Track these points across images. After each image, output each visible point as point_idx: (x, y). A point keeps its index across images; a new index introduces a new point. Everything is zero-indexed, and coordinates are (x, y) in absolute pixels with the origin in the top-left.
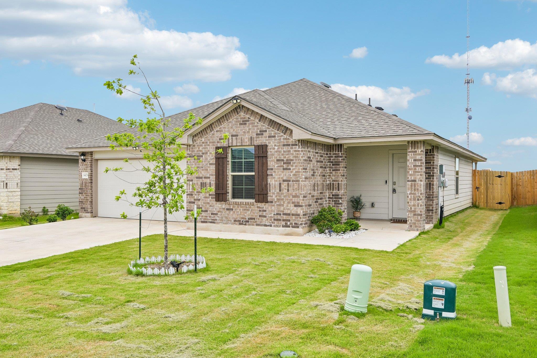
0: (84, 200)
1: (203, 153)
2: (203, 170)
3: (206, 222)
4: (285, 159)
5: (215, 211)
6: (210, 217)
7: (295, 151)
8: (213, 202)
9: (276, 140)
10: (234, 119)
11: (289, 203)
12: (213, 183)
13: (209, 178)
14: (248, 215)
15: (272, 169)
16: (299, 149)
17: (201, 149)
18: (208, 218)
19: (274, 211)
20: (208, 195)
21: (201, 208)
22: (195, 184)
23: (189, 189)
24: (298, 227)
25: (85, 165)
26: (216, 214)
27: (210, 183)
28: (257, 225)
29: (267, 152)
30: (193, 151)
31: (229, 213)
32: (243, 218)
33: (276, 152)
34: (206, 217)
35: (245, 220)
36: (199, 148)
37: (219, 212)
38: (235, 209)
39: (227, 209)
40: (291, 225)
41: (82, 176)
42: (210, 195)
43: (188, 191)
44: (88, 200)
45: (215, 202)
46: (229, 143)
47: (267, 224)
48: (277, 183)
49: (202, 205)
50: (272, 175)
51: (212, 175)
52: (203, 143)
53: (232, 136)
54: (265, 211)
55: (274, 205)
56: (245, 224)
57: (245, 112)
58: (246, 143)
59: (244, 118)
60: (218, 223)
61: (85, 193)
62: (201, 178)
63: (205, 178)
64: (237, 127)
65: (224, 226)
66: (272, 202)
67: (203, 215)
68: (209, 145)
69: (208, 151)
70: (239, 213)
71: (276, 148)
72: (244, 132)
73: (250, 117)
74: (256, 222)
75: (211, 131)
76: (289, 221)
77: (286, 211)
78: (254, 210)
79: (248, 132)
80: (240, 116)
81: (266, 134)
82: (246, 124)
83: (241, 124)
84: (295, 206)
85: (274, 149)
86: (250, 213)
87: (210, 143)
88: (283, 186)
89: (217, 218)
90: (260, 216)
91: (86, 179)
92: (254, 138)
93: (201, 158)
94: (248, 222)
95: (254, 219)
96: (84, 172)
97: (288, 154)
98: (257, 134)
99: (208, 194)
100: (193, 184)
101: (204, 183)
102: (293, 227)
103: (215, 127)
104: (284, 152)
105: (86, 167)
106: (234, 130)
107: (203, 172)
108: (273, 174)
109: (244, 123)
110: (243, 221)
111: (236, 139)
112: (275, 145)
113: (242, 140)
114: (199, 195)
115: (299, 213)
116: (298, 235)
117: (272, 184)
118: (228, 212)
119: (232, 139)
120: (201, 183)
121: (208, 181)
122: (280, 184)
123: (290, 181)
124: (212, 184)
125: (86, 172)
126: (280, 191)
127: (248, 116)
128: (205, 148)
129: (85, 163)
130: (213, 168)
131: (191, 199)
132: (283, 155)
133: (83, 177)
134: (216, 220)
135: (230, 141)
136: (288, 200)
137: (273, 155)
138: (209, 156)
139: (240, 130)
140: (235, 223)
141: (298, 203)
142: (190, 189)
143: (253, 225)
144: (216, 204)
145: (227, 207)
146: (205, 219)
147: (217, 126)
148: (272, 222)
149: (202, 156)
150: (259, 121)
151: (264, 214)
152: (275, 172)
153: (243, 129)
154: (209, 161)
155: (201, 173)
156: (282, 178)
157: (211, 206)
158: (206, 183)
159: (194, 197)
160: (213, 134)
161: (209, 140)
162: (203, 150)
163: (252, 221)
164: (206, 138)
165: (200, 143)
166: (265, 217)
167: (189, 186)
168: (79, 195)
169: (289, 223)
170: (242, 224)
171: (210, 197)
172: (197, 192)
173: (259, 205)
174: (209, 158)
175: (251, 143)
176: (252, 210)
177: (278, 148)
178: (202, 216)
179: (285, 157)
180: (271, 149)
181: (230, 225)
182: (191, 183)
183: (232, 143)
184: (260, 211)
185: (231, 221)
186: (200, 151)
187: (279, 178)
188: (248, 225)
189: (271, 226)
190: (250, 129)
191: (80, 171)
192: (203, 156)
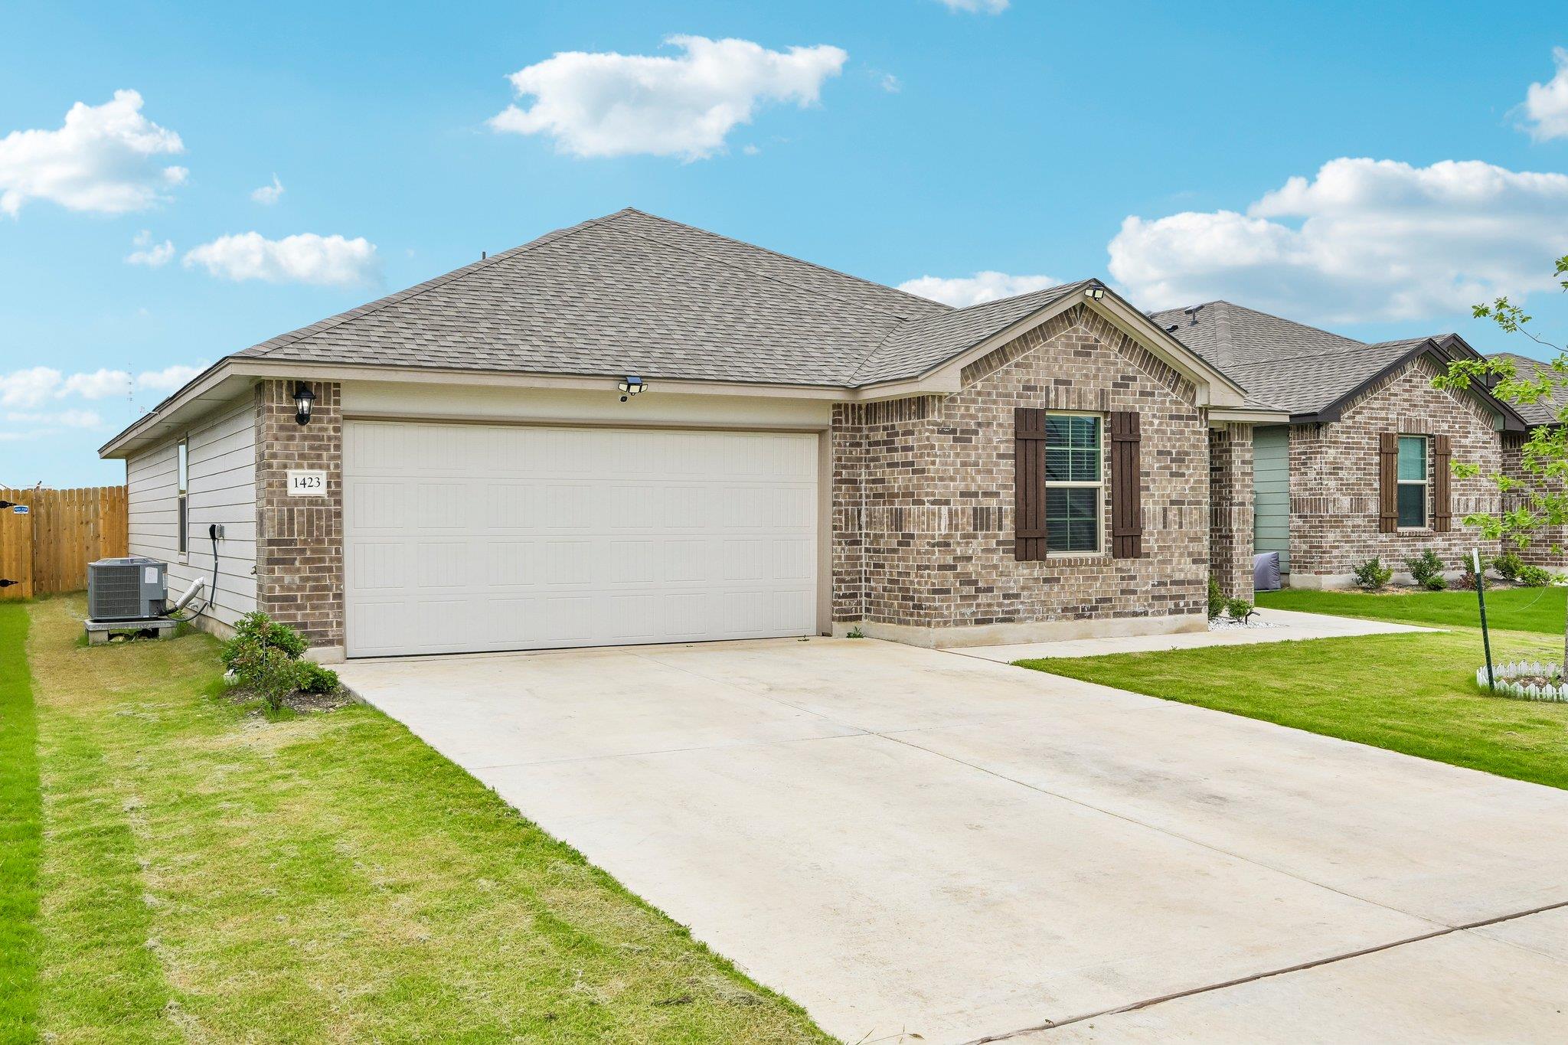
0: (301, 588)
1: (979, 424)
2: (978, 472)
3: (990, 621)
4: (1174, 451)
5: (1013, 588)
6: (1000, 605)
7: (1194, 433)
8: (1010, 562)
9: (1154, 402)
10: (1059, 339)
11: (1181, 555)
12: (1010, 508)
13: (997, 494)
14: (1096, 591)
15: (1147, 474)
16: (1201, 430)
17: (972, 411)
18: (996, 608)
19: (1153, 578)
20: (993, 544)
21: (976, 582)
22: (956, 511)
23: (939, 529)
24: (1199, 611)
25: (304, 438)
26: (1017, 596)
27: (1000, 509)
28: (1117, 615)
29: (1138, 430)
30: (948, 416)
31: (1051, 589)
32: (1084, 601)
33: (1157, 431)
34: (990, 605)
35: (1089, 606)
36: (967, 409)
37: (1023, 588)
38: (1066, 579)
39: (1046, 580)
40: (1185, 608)
41: (285, 485)
42: (999, 543)
43: (937, 533)
44: (326, 588)
45: (1012, 564)
46: (1047, 401)
47: (1137, 610)
48: (1159, 508)
49: (978, 574)
50: (1147, 488)
51: (1005, 487)
52: (979, 393)
53: (1057, 382)
54: (1133, 578)
55: (1151, 563)
56: (1090, 617)
57: (1087, 322)
58: (1091, 403)
59: (1087, 339)
60: (1021, 620)
61: (306, 561)
62: (975, 495)
63: (986, 494)
64: (1068, 360)
65: (1037, 628)
66: (1148, 555)
67: (979, 601)
68: (995, 402)
69: (994, 417)
70: (1074, 588)
71: (1156, 422)
72: (1086, 376)
73: (1100, 337)
74: (1114, 607)
75: (1002, 364)
76: (1182, 597)
77: (1177, 574)
78: (1109, 578)
79: (1096, 377)
80: (1075, 331)
81: (1135, 387)
82: (1089, 355)
83: (1077, 353)
84: (1195, 562)
85: (1151, 424)
86: (1101, 587)
87: (999, 395)
88: (1170, 516)
89: (1020, 607)
90: (1123, 592)
91: (314, 501)
92: (1108, 393)
93: (973, 437)
94: (1095, 608)
95: (1110, 600)
96: (299, 466)
97: (1179, 440)
98: (1115, 385)
99: (995, 541)
100: (950, 512)
101: (982, 509)
102: (1190, 611)
103: (1011, 353)
104: (1173, 433)
105: (311, 448)
106: (1061, 367)
107: (978, 478)
108: (1151, 486)
109: (1085, 351)
110: (1083, 610)
111: (1068, 391)
112: (1154, 416)
113: (1080, 396)
114: (967, 543)
115: (1201, 577)
116: (1202, 629)
117: (1149, 509)
118: (1046, 587)
119: (1057, 390)
120: (975, 510)
121: (993, 503)
122: (1165, 510)
123: (1182, 503)
124: (1006, 511)
125: (311, 467)
126: (1165, 527)
127: (1094, 335)
128: (984, 410)
129: (305, 428)
130: (1008, 465)
131: (944, 558)
132: (1169, 439)
133: (293, 491)
134: (1018, 611)
135: (1052, 395)
136: (1180, 547)
137: (1150, 439)
138: (996, 432)
139: (1074, 369)
140: (1064, 617)
141: (1200, 554)
142: (943, 527)
143: (1107, 616)
144: (1017, 567)
145: (1046, 573)
146: (986, 613)
147: (1017, 351)
148: (1149, 605)
149: (976, 433)
150: (1120, 351)
151: (1132, 585)
152: (1154, 481)
153: (1083, 368)
154: (996, 448)
155: (973, 480)
156: (1169, 496)
157: (1002, 574)
158: (988, 509)
159: (955, 550)
160: (1007, 372)
161: (995, 387)
162: (980, 415)
163: (1105, 605)
164: (987, 380)
165: (970, 392)
166: (1134, 592)
167: (940, 517)
168: (272, 571)
169: (1182, 604)
170: (1081, 616)
171: (1001, 548)
172: (964, 536)
173: (1120, 566)
174: (995, 440)
175: (1102, 406)
176: (1104, 579)
177: (1161, 424)
178: (978, 605)
179: (1174, 447)
180: (1145, 424)
181: (1053, 622)
182: (944, 509)
183: (1056, 401)
184: (1123, 578)
185: (1054, 610)
186: (972, 416)
187: (1163, 495)
188: (1095, 617)
189: (1146, 614)
190: (1098, 369)
191: (275, 462)
192: (981, 433)
